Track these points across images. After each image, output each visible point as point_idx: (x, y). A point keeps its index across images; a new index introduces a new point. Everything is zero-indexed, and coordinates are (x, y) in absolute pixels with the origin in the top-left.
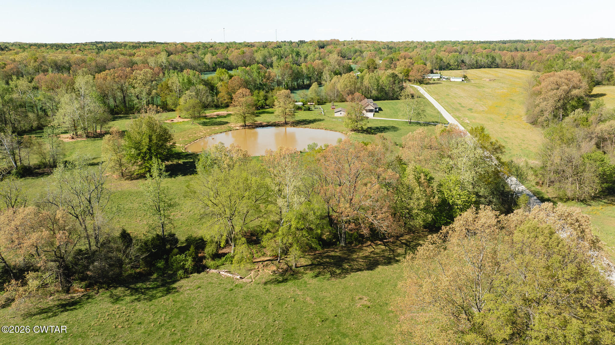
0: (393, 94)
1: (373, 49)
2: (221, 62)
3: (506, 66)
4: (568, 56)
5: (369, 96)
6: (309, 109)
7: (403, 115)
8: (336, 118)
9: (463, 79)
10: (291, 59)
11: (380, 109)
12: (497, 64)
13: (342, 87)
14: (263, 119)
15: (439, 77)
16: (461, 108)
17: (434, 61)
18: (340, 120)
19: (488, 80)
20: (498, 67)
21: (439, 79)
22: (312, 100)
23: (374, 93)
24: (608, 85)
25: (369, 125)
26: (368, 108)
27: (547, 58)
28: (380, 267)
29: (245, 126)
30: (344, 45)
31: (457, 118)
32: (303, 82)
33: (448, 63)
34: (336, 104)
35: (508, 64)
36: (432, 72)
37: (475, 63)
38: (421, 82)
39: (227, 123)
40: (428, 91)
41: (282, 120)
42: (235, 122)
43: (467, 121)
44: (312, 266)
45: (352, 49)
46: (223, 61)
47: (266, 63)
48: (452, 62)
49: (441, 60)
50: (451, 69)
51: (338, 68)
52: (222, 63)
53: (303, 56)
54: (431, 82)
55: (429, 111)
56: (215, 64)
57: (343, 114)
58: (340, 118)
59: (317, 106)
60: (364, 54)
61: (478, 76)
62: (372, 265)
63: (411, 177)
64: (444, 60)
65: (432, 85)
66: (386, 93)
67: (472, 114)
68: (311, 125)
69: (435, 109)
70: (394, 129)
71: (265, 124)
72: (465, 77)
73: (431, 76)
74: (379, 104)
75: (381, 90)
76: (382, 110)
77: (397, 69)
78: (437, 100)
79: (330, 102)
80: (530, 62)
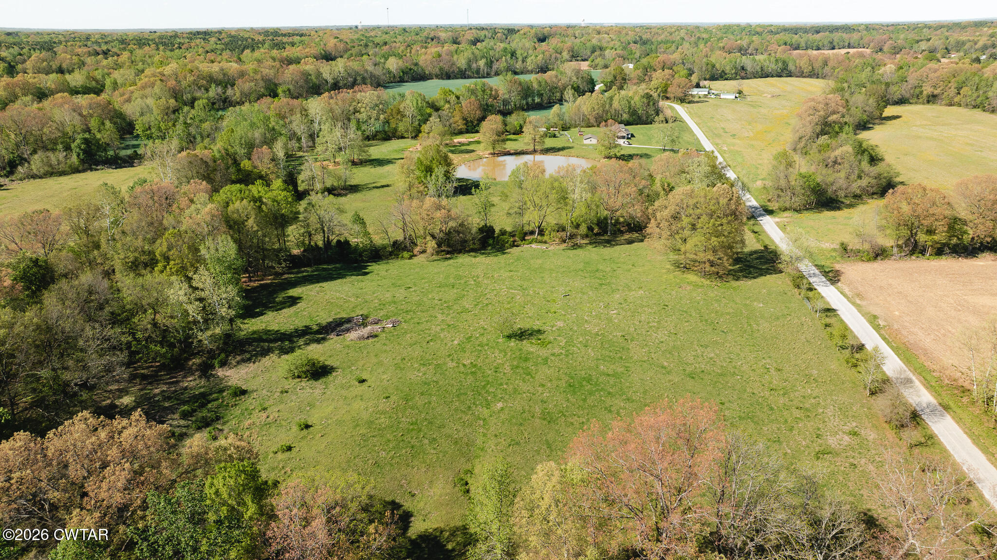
0: (647, 118)
1: (619, 44)
2: (410, 69)
3: (802, 75)
4: (879, 63)
5: (619, 120)
6: (555, 136)
7: (657, 142)
8: (586, 145)
9: (737, 95)
10: (505, 64)
11: (633, 136)
12: (790, 72)
13: (589, 110)
14: (510, 146)
15: (707, 93)
16: (723, 134)
17: (704, 69)
18: (591, 147)
19: (770, 96)
20: (790, 76)
21: (705, 96)
22: (555, 125)
23: (625, 116)
24: (916, 103)
25: (622, 152)
26: (619, 134)
27: (855, 64)
28: (636, 243)
29: (493, 154)
30: (576, 38)
31: (716, 145)
32: (533, 100)
33: (723, 71)
34: (582, 129)
35: (805, 71)
36: (698, 86)
37: (760, 70)
38: (682, 100)
39: (473, 151)
40: (690, 112)
41: (531, 148)
42: (483, 150)
43: (725, 148)
44: (590, 243)
45: (588, 44)
46: (412, 67)
47: (471, 69)
48: (728, 69)
49: (714, 66)
50: (726, 79)
51: (576, 80)
52: (412, 71)
53: (520, 59)
54: (696, 99)
55: (686, 137)
56: (403, 72)
57: (594, 141)
58: (591, 145)
59: (562, 132)
60: (607, 52)
61: (759, 91)
62: (630, 242)
63: (658, 185)
64: (718, 66)
65: (696, 104)
66: (639, 116)
67: (734, 140)
68: (561, 153)
69: (694, 135)
70: (647, 156)
71: (512, 152)
72: (740, 92)
73: (695, 91)
74: (632, 129)
75: (633, 112)
76: (634, 136)
77: (653, 83)
78: (698, 124)
79: (575, 127)
80: (834, 68)
